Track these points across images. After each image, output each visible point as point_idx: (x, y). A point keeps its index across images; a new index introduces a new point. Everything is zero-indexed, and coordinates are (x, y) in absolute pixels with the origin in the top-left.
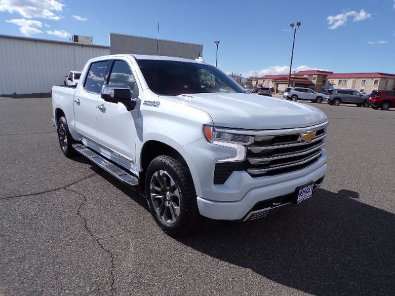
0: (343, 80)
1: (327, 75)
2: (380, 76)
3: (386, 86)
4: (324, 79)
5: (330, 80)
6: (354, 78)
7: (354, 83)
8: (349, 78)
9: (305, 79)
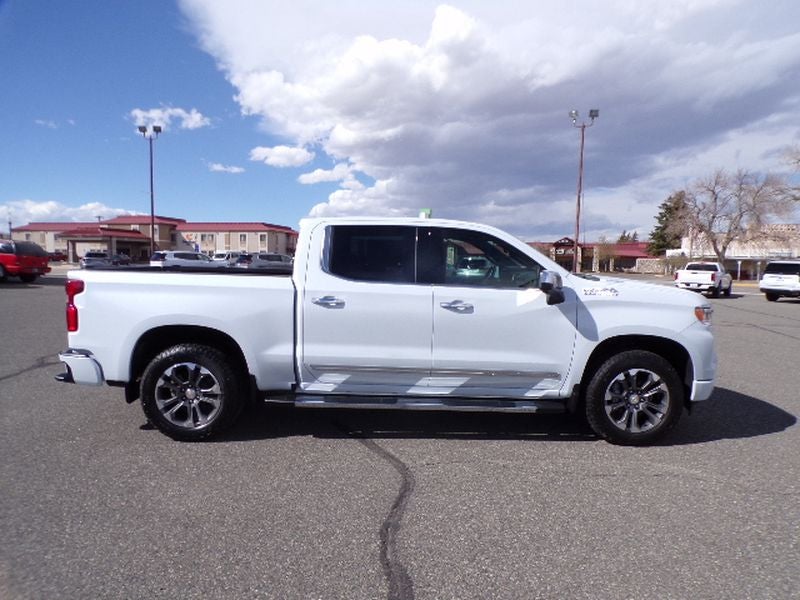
0: (207, 233)
1: (175, 226)
2: (267, 228)
3: (277, 243)
4: (173, 232)
5: (184, 235)
6: (226, 231)
7: (228, 241)
8: (217, 231)
9: (134, 231)
